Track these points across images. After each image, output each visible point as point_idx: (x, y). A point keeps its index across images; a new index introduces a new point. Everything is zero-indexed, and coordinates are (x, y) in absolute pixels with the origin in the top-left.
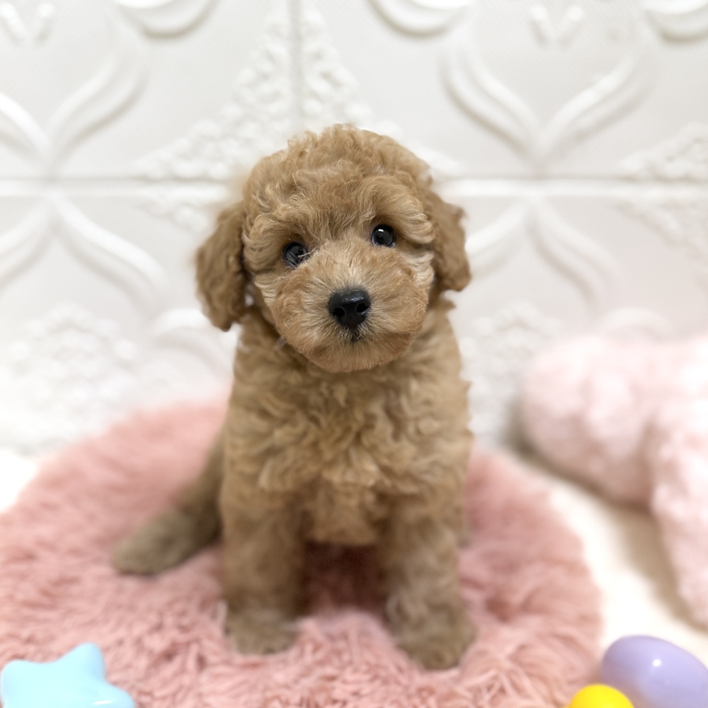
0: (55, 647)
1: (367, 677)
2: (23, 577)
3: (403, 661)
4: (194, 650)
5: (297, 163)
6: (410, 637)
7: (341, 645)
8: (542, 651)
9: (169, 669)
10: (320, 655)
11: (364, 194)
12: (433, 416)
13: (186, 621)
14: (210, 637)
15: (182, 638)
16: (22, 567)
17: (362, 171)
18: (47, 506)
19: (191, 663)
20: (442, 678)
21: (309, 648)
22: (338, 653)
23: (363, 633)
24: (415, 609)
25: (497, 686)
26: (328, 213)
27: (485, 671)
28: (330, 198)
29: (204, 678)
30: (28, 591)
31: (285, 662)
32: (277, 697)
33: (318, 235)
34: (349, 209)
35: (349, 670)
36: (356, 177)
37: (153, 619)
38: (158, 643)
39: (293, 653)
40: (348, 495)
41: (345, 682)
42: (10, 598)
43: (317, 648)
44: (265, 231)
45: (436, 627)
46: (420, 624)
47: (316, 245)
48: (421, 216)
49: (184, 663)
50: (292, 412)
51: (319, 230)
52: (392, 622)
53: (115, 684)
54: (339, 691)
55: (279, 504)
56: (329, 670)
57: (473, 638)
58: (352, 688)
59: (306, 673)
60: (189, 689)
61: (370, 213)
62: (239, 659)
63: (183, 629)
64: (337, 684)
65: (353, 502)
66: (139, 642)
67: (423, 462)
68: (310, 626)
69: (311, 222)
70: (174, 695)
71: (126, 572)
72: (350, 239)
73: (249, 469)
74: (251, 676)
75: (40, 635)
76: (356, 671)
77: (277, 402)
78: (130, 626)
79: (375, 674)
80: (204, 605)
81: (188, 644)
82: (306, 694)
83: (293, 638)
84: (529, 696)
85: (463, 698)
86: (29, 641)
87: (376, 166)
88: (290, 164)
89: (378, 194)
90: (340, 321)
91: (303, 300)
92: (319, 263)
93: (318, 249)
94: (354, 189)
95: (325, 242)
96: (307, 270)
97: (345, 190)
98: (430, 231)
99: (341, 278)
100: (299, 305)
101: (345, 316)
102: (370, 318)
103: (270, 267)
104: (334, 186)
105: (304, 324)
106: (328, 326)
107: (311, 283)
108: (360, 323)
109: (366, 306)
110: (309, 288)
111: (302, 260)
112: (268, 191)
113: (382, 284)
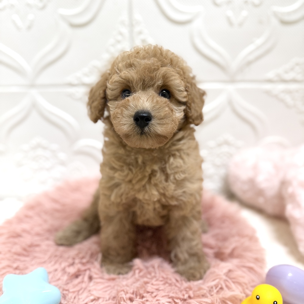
0: (28, 271)
1: (162, 283)
2: (15, 243)
3: (178, 277)
4: (88, 273)
5: (135, 56)
6: (181, 268)
7: (151, 269)
9: (77, 281)
11: (159, 74)
13: (84, 261)
14: (95, 267)
16: (16, 240)
17: (161, 64)
19: (86, 279)
20: (195, 284)
21: (137, 271)
22: (150, 273)
23: (160, 267)
25: (220, 286)
26: (142, 79)
27: (214, 280)
28: (145, 72)
29: (92, 284)
30: (17, 249)
31: (126, 278)
32: (123, 291)
33: (137, 87)
34: (152, 79)
35: (155, 279)
36: (158, 66)
37: (70, 261)
38: (72, 270)
39: (130, 274)
41: (152, 284)
42: (10, 251)
43: (141, 271)
44: (115, 82)
47: (135, 91)
48: (182, 88)
49: (83, 278)
50: (122, 166)
51: (138, 85)
52: (173, 262)
54: (150, 288)
56: (146, 280)
57: (209, 268)
58: (156, 287)
59: (138, 280)
60: (85, 289)
61: (160, 82)
62: (107, 276)
63: (83, 264)
64: (149, 285)
65: (150, 208)
66: (64, 270)
68: (137, 262)
70: (79, 291)
72: (150, 91)
73: (107, 193)
74: (112, 284)
75: (21, 266)
76: (157, 280)
78: (60, 264)
79: (166, 281)
80: (92, 255)
81: (85, 270)
82: (135, 290)
84: (233, 291)
85: (205, 289)
86: (16, 268)
87: (168, 64)
88: (131, 56)
89: (165, 75)
90: (137, 124)
91: (123, 112)
92: (134, 98)
93: (136, 93)
94: (156, 71)
95: (139, 91)
96: (128, 100)
97: (152, 70)
98: (186, 96)
99: (141, 105)
100: (122, 114)
101: (140, 121)
102: (150, 125)
103: (116, 99)
104: (147, 67)
105: (121, 122)
106: (131, 125)
107: (129, 106)
108: (145, 126)
109: (150, 119)
110: (127, 108)
111: (128, 96)
112: (120, 65)
113: (159, 112)
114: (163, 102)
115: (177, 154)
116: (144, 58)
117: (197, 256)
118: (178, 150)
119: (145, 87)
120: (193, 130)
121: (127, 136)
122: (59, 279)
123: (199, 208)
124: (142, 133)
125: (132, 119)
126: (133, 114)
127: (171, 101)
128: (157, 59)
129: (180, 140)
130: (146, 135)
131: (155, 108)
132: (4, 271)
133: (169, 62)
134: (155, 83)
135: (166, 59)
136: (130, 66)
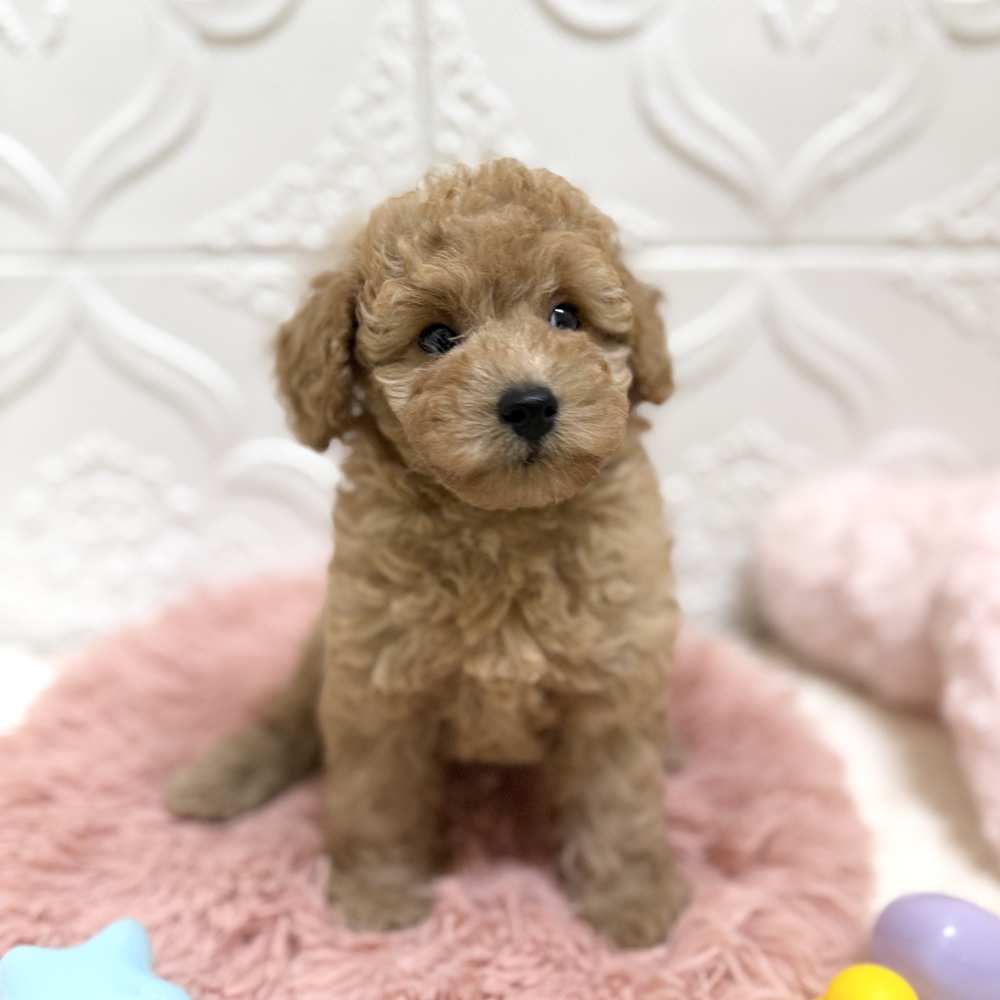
0: (79, 926)
1: (533, 960)
2: (32, 827)
4: (283, 927)
5: (446, 205)
6: (596, 902)
7: (495, 915)
8: (786, 919)
9: (247, 956)
10: (465, 931)
11: (544, 254)
12: (624, 576)
14: (306, 908)
15: (266, 910)
16: (33, 813)
17: (540, 222)
18: (68, 724)
19: (279, 946)
21: (449, 920)
22: (492, 927)
23: (528, 899)
24: (603, 860)
26: (492, 279)
28: (497, 256)
29: (297, 966)
30: (40, 846)
31: (415, 943)
33: (477, 310)
34: (522, 274)
35: (507, 950)
36: (533, 231)
37: (224, 883)
38: (230, 919)
39: (426, 928)
40: (503, 695)
41: (501, 968)
42: (14, 856)
43: (461, 920)
44: (399, 304)
47: (471, 325)
48: (617, 291)
49: (269, 945)
50: (418, 575)
51: (478, 302)
52: (570, 881)
53: (167, 977)
54: (491, 981)
55: (403, 711)
56: (478, 952)
58: (511, 977)
59: (446, 956)
60: (276, 982)
61: (552, 282)
62: (348, 938)
63: (267, 897)
64: (489, 971)
65: (510, 706)
66: (202, 917)
67: (611, 645)
68: (451, 889)
69: (467, 292)
71: (185, 817)
72: (523, 317)
73: (357, 660)
75: (57, 909)
76: (517, 952)
77: (397, 561)
78: (190, 894)
79: (544, 955)
80: (298, 861)
81: (275, 918)
83: (426, 907)
84: (766, 984)
85: (669, 986)
86: (41, 918)
89: (563, 255)
90: (516, 430)
93: (475, 330)
94: (531, 247)
95: (486, 321)
96: (465, 358)
97: (517, 247)
98: (628, 315)
99: (518, 368)
101: (525, 422)
103: (398, 357)
104: (502, 240)
106: (496, 437)
107: (472, 377)
108: (543, 434)
109: (553, 408)
110: (467, 384)
116: (477, 209)
119: (503, 305)
122: (187, 952)
125: (494, 418)
126: (494, 399)
128: (524, 208)
133: (559, 211)
135: (550, 202)
136: (438, 242)
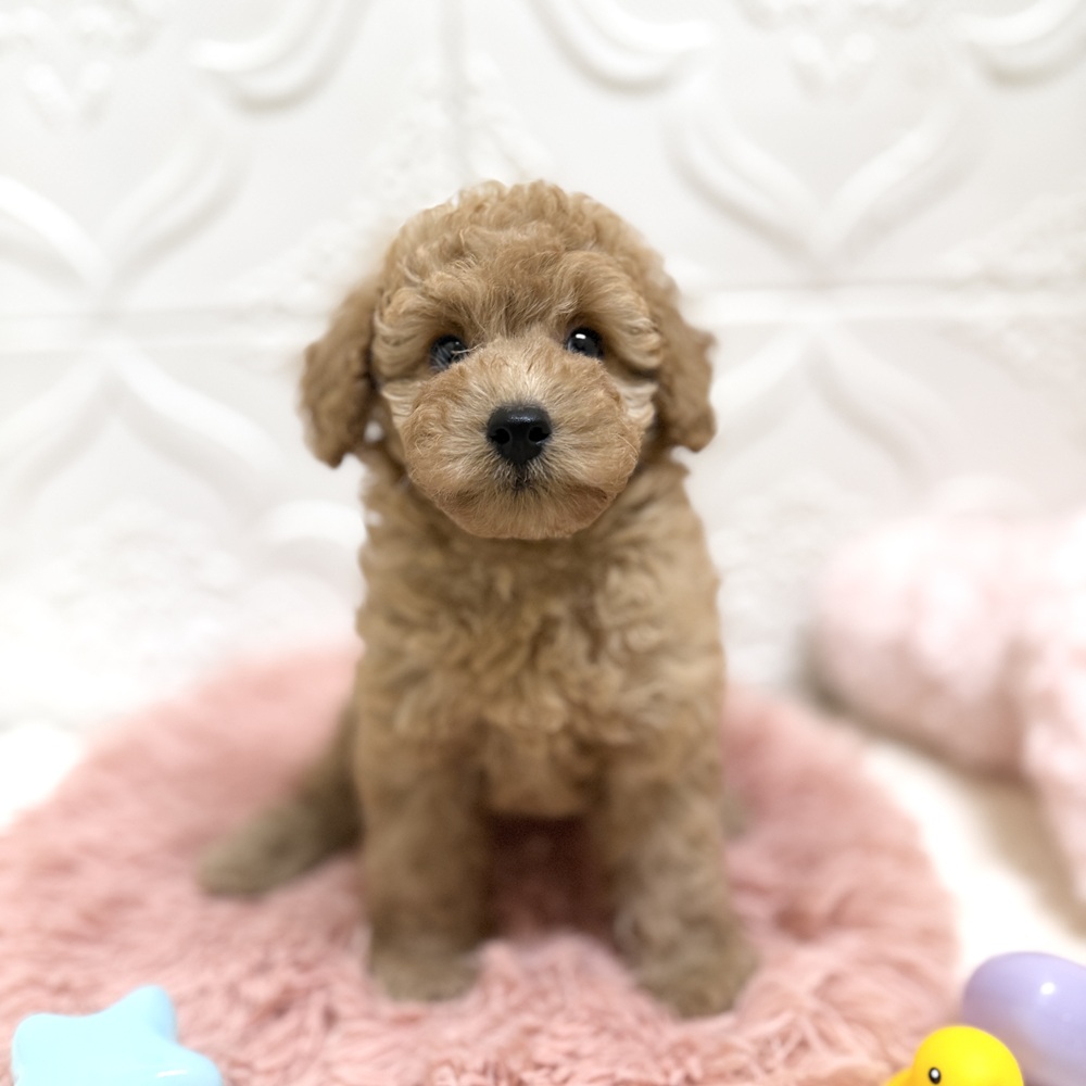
0: (101, 997)
1: (588, 1029)
3: (645, 1005)
4: (318, 1000)
5: (470, 217)
6: (656, 971)
7: (547, 981)
9: (279, 1030)
10: (515, 998)
11: (563, 274)
13: (307, 954)
14: (344, 978)
15: (299, 980)
17: (565, 243)
19: (314, 1019)
20: (707, 1030)
21: (498, 989)
22: (543, 994)
23: (581, 970)
24: (661, 925)
25: (795, 1038)
26: (505, 295)
27: (775, 1014)
28: (512, 271)
29: (334, 1039)
30: (63, 916)
31: (460, 1016)
32: (448, 1062)
33: (487, 325)
34: (538, 292)
35: (559, 1019)
36: (555, 248)
37: (256, 955)
38: (262, 990)
39: (472, 1000)
41: (554, 1036)
42: (35, 925)
43: (510, 986)
44: (408, 313)
45: (696, 953)
46: (670, 950)
47: (482, 340)
48: (642, 321)
49: (303, 1020)
50: (433, 613)
51: (489, 318)
54: (544, 1050)
55: (433, 760)
56: (529, 1019)
57: (754, 967)
58: (566, 1046)
59: (498, 1022)
60: (311, 1057)
61: (569, 303)
62: (387, 1009)
63: (304, 967)
64: (541, 1039)
66: (233, 993)
68: (498, 957)
69: (479, 305)
70: (286, 1067)
72: (534, 338)
73: (381, 705)
74: (406, 1036)
76: (571, 1020)
78: (220, 965)
79: (601, 1023)
80: (336, 933)
81: (308, 991)
82: (493, 1058)
83: (473, 978)
84: (845, 1051)
85: (740, 1051)
86: (63, 989)
87: (586, 240)
88: (460, 219)
89: (585, 276)
90: (501, 451)
91: (449, 414)
92: (482, 362)
93: (484, 347)
94: (550, 265)
95: (495, 337)
96: (461, 371)
97: (535, 263)
98: (655, 347)
99: (511, 387)
100: (442, 420)
101: (510, 443)
102: (547, 452)
103: (409, 372)
104: (520, 254)
105: (444, 451)
106: (481, 457)
107: (466, 391)
108: (531, 459)
109: (544, 432)
110: (460, 399)
111: (458, 358)
112: (421, 252)
113: (573, 407)
114: (585, 371)
115: (633, 555)
116: (502, 224)
117: (714, 928)
118: (637, 543)
119: (516, 322)
120: (681, 471)
121: (465, 498)
122: (215, 1026)
123: (711, 752)
124: (521, 484)
125: (482, 436)
126: (485, 417)
127: (609, 368)
128: (549, 226)
129: (639, 507)
130: (535, 491)
131: (559, 391)
132: (15, 1001)
133: (590, 235)
134: (550, 307)
135: (581, 224)
136: (457, 252)
